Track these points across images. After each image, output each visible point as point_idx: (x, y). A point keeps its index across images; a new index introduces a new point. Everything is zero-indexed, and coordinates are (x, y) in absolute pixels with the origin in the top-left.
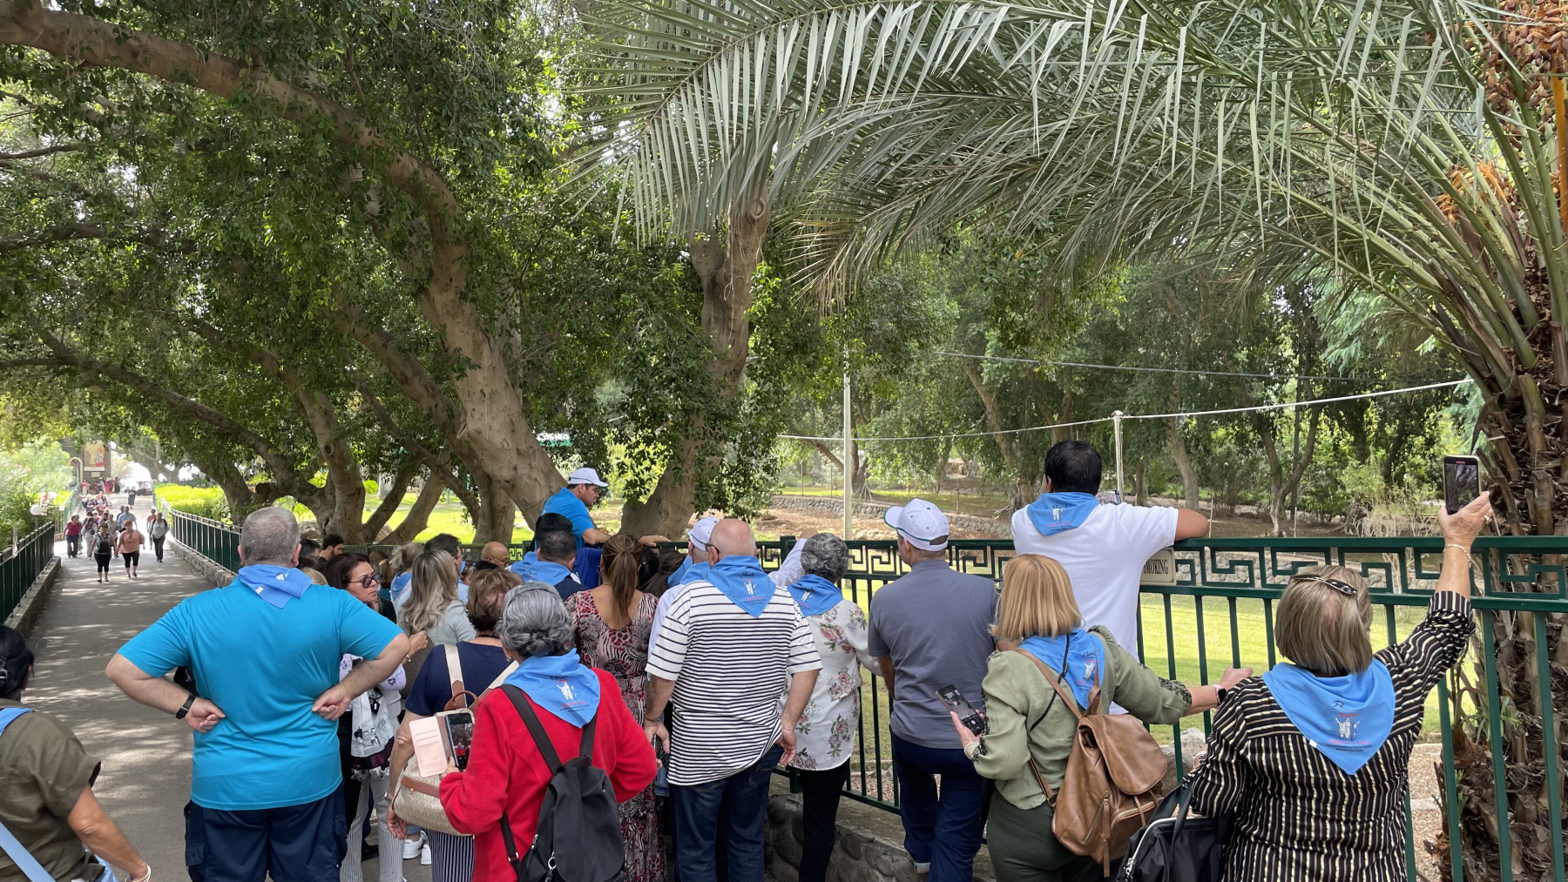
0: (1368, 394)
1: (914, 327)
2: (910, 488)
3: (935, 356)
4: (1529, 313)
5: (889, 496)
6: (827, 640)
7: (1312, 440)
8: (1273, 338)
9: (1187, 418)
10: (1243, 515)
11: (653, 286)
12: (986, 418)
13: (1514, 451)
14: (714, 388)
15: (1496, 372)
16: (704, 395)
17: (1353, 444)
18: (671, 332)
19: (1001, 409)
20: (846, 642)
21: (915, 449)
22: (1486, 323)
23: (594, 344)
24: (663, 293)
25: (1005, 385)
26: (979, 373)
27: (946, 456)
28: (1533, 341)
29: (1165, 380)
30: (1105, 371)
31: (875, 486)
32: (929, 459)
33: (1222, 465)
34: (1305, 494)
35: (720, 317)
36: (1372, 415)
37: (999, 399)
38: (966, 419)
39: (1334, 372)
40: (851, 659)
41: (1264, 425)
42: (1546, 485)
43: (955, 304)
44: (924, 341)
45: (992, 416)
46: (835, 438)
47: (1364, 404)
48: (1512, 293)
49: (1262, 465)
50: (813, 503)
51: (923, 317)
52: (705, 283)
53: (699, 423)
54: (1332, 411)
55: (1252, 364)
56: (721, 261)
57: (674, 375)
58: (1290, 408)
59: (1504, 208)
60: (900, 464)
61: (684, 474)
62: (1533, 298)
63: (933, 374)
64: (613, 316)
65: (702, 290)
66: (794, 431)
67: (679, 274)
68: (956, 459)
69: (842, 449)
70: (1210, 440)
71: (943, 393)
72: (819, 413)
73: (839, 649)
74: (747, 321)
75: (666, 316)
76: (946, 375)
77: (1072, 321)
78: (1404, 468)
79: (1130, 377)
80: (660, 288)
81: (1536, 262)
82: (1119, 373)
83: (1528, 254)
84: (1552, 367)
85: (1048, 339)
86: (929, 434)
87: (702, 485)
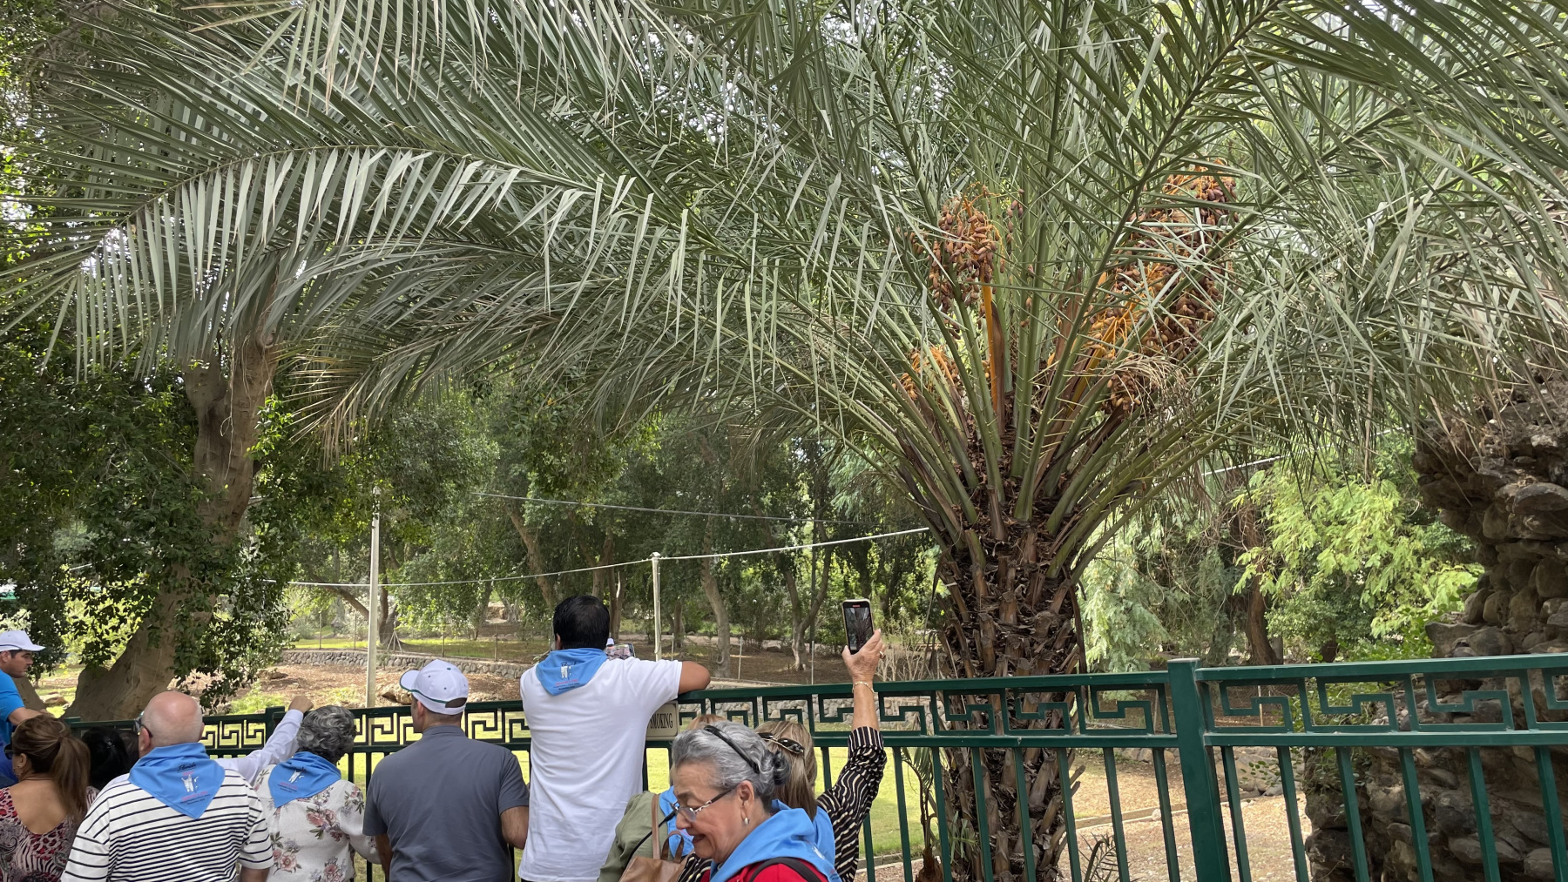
0: (870, 536)
1: (449, 467)
2: (445, 636)
3: (475, 497)
4: (971, 477)
5: (421, 646)
6: (314, 827)
7: (826, 577)
8: (792, 484)
9: (720, 559)
10: (769, 649)
11: (133, 417)
12: (527, 560)
13: (964, 596)
14: (205, 533)
15: (948, 527)
16: (191, 542)
17: (860, 580)
18: (153, 469)
19: (542, 551)
20: (337, 828)
21: (450, 594)
22: (939, 484)
23: (49, 483)
24: (145, 425)
25: (547, 527)
26: (520, 514)
27: (485, 600)
28: (974, 501)
29: (698, 523)
30: (645, 513)
31: (406, 635)
32: (465, 602)
33: (751, 602)
34: (821, 627)
35: (218, 453)
36: (873, 554)
37: (541, 541)
38: (507, 562)
39: (842, 517)
40: (341, 847)
41: (786, 564)
42: (988, 626)
43: (495, 444)
44: (461, 482)
45: (534, 559)
46: (362, 584)
47: (867, 545)
48: (959, 460)
49: (785, 602)
50: (332, 657)
51: (460, 458)
52: (200, 416)
53: (184, 573)
54: (842, 551)
55: (775, 509)
56: (222, 391)
57: (153, 519)
58: (807, 550)
59: (951, 388)
60: (433, 609)
61: (163, 633)
62: (974, 464)
63: (472, 515)
64: (77, 449)
65: (196, 423)
66: (311, 576)
67: (167, 404)
68: (496, 603)
69: (368, 596)
70: (739, 578)
71: (484, 534)
72: (344, 556)
73: (327, 837)
74: (252, 458)
75: (147, 452)
76: (485, 516)
77: (609, 467)
78: (898, 603)
79: (667, 519)
80: (142, 419)
81: (975, 433)
82: (658, 514)
83: (969, 427)
84: (989, 523)
85: (586, 483)
86: (466, 578)
87: (183, 645)
